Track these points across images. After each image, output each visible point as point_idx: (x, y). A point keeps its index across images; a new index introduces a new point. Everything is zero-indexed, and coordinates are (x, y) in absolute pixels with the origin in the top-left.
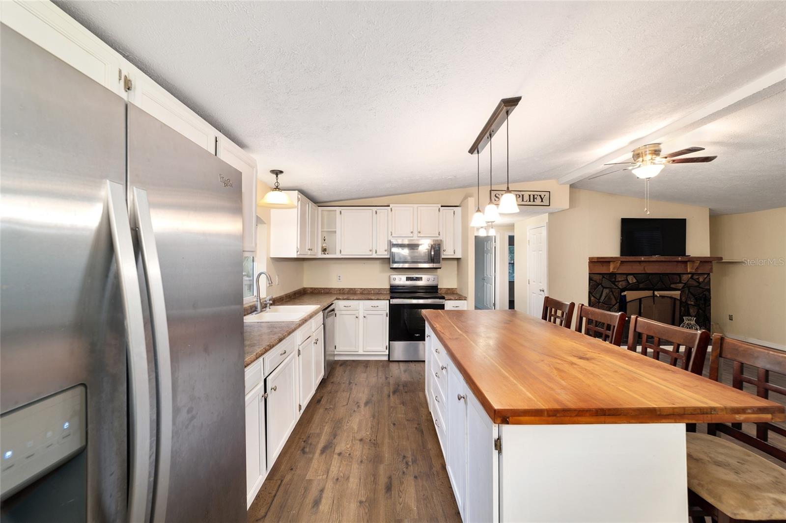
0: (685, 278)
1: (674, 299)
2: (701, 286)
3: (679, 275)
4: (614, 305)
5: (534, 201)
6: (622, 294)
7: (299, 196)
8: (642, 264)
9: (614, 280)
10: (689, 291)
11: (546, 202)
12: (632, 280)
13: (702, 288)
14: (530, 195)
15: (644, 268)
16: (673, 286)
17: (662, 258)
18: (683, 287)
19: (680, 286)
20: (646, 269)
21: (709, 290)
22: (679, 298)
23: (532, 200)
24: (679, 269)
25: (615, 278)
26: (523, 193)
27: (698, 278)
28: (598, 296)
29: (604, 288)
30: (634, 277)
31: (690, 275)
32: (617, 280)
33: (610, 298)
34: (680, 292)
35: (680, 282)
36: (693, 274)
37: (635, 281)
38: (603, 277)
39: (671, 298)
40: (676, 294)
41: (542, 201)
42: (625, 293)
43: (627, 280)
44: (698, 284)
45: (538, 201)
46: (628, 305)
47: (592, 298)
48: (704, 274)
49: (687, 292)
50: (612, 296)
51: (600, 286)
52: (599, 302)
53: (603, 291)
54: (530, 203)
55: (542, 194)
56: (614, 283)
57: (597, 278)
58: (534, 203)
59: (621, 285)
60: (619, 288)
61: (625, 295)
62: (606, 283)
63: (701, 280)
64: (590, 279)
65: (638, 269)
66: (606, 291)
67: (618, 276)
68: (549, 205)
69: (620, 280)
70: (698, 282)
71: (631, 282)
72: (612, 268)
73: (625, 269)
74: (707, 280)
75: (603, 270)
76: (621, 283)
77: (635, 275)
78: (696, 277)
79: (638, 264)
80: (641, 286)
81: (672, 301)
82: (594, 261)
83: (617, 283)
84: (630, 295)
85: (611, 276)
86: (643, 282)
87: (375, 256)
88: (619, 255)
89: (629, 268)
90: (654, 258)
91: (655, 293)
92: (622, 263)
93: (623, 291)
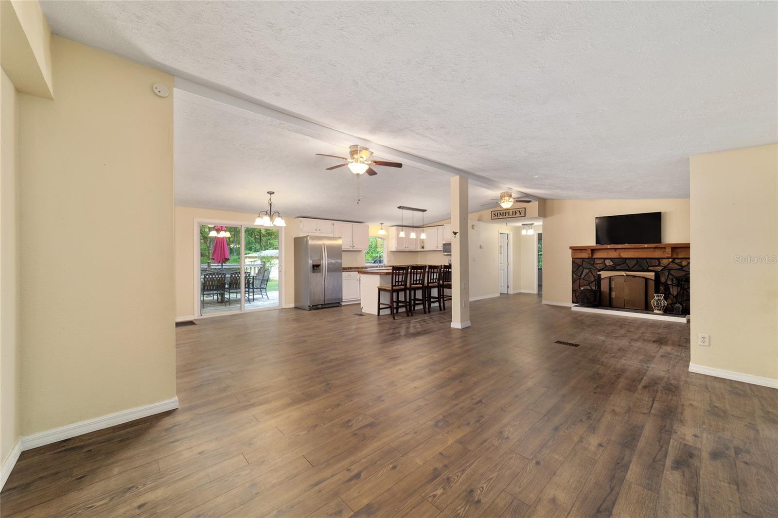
0: (665, 262)
1: (646, 279)
2: (684, 269)
3: (658, 259)
4: (592, 282)
6: (598, 273)
7: (396, 228)
8: (617, 251)
9: (593, 263)
11: (523, 214)
12: (608, 263)
15: (619, 255)
16: (650, 268)
17: (633, 246)
18: (662, 270)
19: (659, 268)
20: (621, 254)
22: (653, 278)
23: (514, 214)
24: (657, 254)
26: (509, 211)
28: (579, 274)
29: (584, 268)
31: (671, 260)
32: (595, 263)
33: (589, 277)
34: (654, 273)
35: (659, 265)
36: (674, 259)
37: (612, 264)
38: (582, 261)
39: (643, 278)
41: (520, 214)
42: (601, 273)
43: (604, 263)
44: (680, 267)
45: (518, 215)
46: (602, 281)
47: (574, 276)
49: (667, 274)
50: (591, 275)
51: (581, 267)
52: (580, 279)
53: (583, 271)
54: (513, 216)
55: (520, 210)
56: (593, 265)
57: (579, 261)
58: (515, 216)
59: (599, 267)
60: (597, 269)
61: (600, 275)
62: (585, 265)
64: (573, 262)
65: (614, 255)
66: (586, 271)
67: (596, 260)
68: (525, 216)
69: (598, 262)
71: (608, 264)
73: (598, 255)
75: (582, 255)
76: (599, 265)
77: (612, 260)
78: (677, 261)
79: (614, 250)
80: (618, 268)
81: (644, 280)
82: (574, 249)
83: (595, 265)
84: (604, 274)
85: (591, 261)
86: (619, 264)
87: (438, 249)
88: (595, 245)
89: (606, 254)
90: (620, 246)
91: (623, 273)
92: (593, 250)
93: (599, 271)
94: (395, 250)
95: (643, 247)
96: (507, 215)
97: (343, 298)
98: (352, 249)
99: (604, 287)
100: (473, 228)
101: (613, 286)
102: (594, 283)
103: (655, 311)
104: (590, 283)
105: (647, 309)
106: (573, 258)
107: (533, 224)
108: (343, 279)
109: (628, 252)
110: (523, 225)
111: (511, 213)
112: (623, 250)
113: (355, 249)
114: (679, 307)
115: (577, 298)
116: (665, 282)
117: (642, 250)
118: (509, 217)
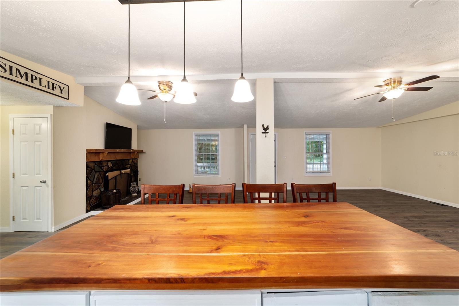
0: (130, 161)
1: (128, 174)
3: (128, 160)
4: (101, 184)
5: (53, 89)
6: (106, 175)
8: (115, 154)
10: (132, 169)
11: (65, 95)
12: (110, 165)
13: (135, 166)
14: (49, 82)
16: (126, 166)
18: (130, 167)
20: (117, 157)
21: (137, 167)
22: (130, 173)
23: (51, 88)
24: (129, 157)
25: (102, 164)
26: (40, 76)
27: (134, 161)
28: (92, 179)
29: (96, 172)
30: (111, 163)
31: (132, 160)
32: (103, 166)
33: (99, 179)
34: (129, 170)
35: (129, 164)
38: (95, 164)
41: (61, 93)
42: (107, 174)
43: (108, 165)
46: (110, 182)
47: (89, 181)
48: (136, 159)
50: (101, 177)
51: (94, 171)
52: (93, 183)
53: (95, 173)
54: (49, 90)
55: (62, 86)
56: (101, 167)
57: (91, 165)
58: (52, 92)
59: (105, 168)
60: (104, 171)
61: (108, 175)
62: (97, 168)
64: (87, 166)
65: (113, 157)
66: (97, 174)
68: (68, 99)
69: (104, 165)
70: (134, 163)
72: (101, 158)
74: (137, 162)
75: (96, 159)
76: (105, 167)
77: (111, 161)
79: (113, 154)
80: (114, 168)
83: (103, 168)
84: (111, 175)
85: (100, 164)
86: (117, 165)
88: (104, 148)
89: (109, 157)
92: (102, 153)
93: (106, 172)
102: (103, 185)
104: (100, 186)
106: (87, 162)
109: (120, 155)
118: (40, 87)
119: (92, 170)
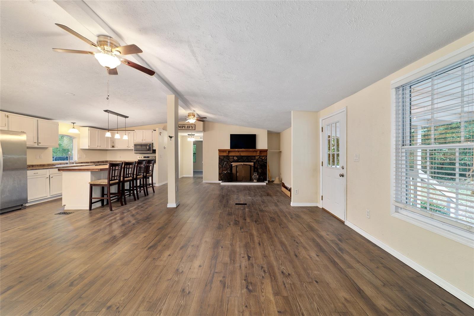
0: (257, 158)
1: (251, 166)
2: (263, 161)
3: (255, 156)
4: (228, 168)
5: (189, 128)
6: (231, 164)
7: (89, 129)
8: (239, 152)
10: (258, 163)
11: (194, 128)
12: (235, 158)
13: (263, 162)
14: (187, 126)
15: (240, 154)
16: (252, 161)
17: (246, 150)
18: (256, 161)
19: (255, 161)
20: (241, 154)
21: (266, 162)
22: (253, 165)
23: (188, 128)
24: (254, 154)
26: (185, 125)
27: (262, 158)
28: (222, 165)
29: (224, 161)
30: (237, 157)
31: (259, 157)
33: (227, 166)
35: (255, 159)
36: (260, 156)
37: (237, 159)
38: (225, 157)
39: (249, 165)
40: (252, 164)
42: (232, 163)
43: (234, 158)
44: (262, 160)
45: (191, 128)
46: (233, 168)
47: (220, 165)
48: (265, 156)
49: (257, 163)
50: (228, 165)
51: (223, 161)
52: (222, 167)
53: (224, 163)
54: (188, 129)
55: (192, 126)
56: (228, 159)
57: (222, 158)
58: (189, 129)
59: (231, 160)
60: (230, 161)
62: (225, 159)
63: (263, 158)
64: (219, 158)
65: (238, 154)
66: (225, 163)
67: (230, 157)
68: (195, 130)
69: (231, 158)
70: (262, 159)
71: (235, 159)
72: (227, 154)
73: (231, 154)
74: (265, 158)
75: (224, 154)
76: (231, 159)
78: (261, 157)
79: (238, 152)
80: (239, 161)
81: (250, 166)
82: (220, 151)
83: (230, 160)
84: (234, 164)
85: (228, 157)
86: (240, 159)
87: (129, 149)
88: (230, 149)
89: (234, 153)
90: (241, 150)
91: (242, 163)
92: (229, 152)
93: (232, 162)
94: (87, 148)
95: (250, 150)
96: (184, 128)
97: (29, 199)
98: (36, 146)
99: (234, 171)
100: (160, 135)
101: (238, 170)
102: (229, 169)
103: (254, 181)
104: (227, 169)
105: (251, 180)
106: (219, 156)
107: (194, 135)
108: (28, 178)
109: (244, 152)
110: (188, 135)
111: (186, 127)
112: (242, 152)
113: (40, 145)
114: (262, 178)
115: (221, 178)
116: (257, 167)
117: (249, 152)
118: (185, 129)
119: (222, 160)
